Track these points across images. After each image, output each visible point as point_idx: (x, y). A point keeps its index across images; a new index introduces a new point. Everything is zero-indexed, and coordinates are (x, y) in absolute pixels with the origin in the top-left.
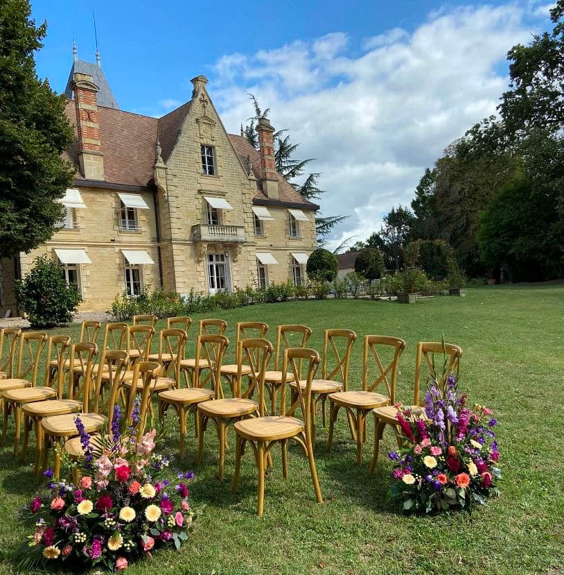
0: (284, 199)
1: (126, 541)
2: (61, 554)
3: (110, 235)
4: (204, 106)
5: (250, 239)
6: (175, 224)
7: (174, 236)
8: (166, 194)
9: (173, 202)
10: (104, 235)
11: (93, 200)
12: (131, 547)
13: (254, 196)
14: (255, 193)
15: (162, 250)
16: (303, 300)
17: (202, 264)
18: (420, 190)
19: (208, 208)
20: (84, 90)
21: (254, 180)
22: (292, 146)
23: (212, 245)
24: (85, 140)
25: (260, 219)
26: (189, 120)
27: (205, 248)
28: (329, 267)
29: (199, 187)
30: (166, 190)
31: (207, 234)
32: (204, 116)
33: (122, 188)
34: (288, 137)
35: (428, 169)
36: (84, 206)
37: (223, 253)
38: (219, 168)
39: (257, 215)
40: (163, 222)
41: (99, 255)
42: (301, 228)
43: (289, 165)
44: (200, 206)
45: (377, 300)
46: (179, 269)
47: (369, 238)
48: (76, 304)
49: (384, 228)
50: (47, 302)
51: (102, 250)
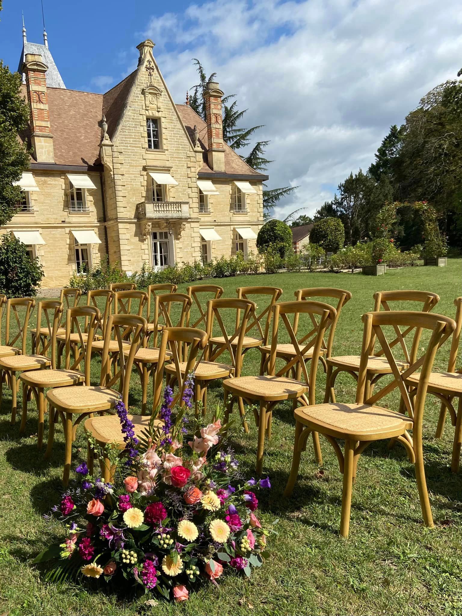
0: (230, 171)
1: (187, 565)
2: (103, 573)
3: (60, 216)
4: (150, 75)
5: (194, 215)
6: (121, 202)
7: (120, 215)
8: (112, 173)
9: (119, 180)
10: (55, 216)
11: (45, 182)
12: (194, 574)
13: (199, 169)
14: (200, 166)
15: (108, 230)
16: (253, 274)
17: (145, 242)
18: (382, 152)
19: (153, 185)
20: (34, 70)
21: (200, 152)
22: (239, 112)
23: (156, 223)
24: (36, 123)
25: (205, 193)
26: (135, 91)
27: (149, 227)
28: (282, 239)
29: (144, 163)
30: (112, 168)
31: (151, 211)
32: (151, 86)
33: (71, 169)
34: (235, 103)
35: (395, 127)
36: (37, 189)
37: (168, 231)
38: (164, 141)
39: (202, 189)
40: (109, 202)
41: (51, 236)
42: (247, 201)
43: (235, 134)
44: (145, 183)
45: (337, 272)
46: (124, 247)
47: (319, 209)
48: (39, 279)
49: (338, 197)
50: (14, 277)
51: (54, 231)
